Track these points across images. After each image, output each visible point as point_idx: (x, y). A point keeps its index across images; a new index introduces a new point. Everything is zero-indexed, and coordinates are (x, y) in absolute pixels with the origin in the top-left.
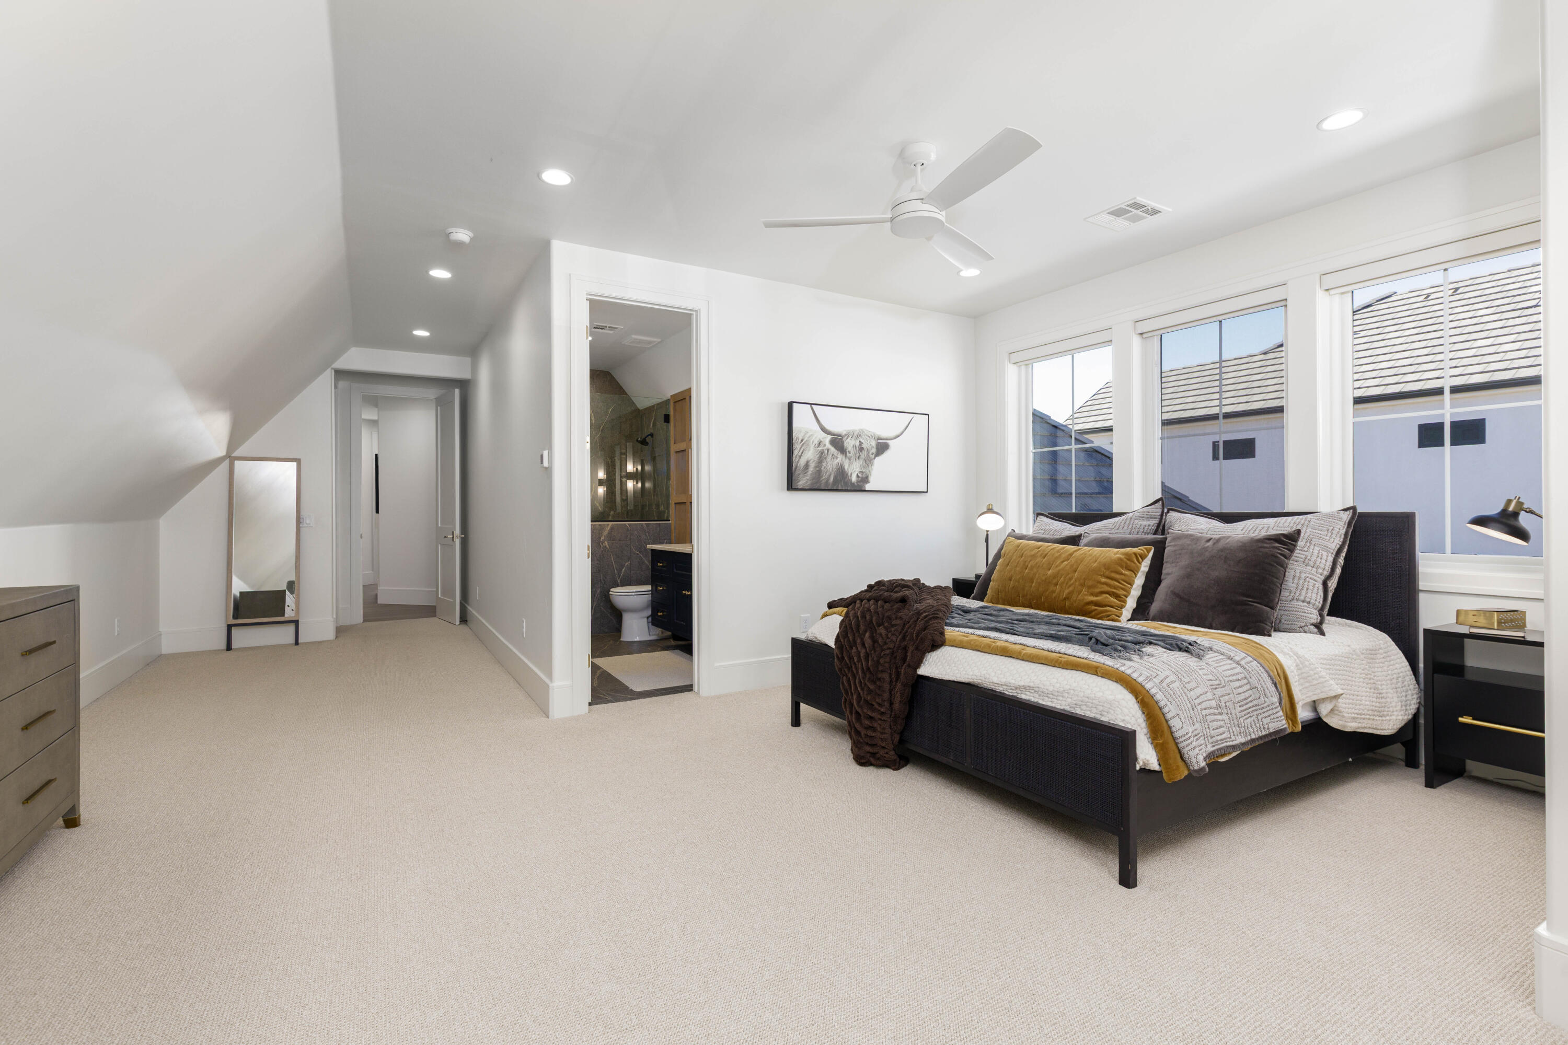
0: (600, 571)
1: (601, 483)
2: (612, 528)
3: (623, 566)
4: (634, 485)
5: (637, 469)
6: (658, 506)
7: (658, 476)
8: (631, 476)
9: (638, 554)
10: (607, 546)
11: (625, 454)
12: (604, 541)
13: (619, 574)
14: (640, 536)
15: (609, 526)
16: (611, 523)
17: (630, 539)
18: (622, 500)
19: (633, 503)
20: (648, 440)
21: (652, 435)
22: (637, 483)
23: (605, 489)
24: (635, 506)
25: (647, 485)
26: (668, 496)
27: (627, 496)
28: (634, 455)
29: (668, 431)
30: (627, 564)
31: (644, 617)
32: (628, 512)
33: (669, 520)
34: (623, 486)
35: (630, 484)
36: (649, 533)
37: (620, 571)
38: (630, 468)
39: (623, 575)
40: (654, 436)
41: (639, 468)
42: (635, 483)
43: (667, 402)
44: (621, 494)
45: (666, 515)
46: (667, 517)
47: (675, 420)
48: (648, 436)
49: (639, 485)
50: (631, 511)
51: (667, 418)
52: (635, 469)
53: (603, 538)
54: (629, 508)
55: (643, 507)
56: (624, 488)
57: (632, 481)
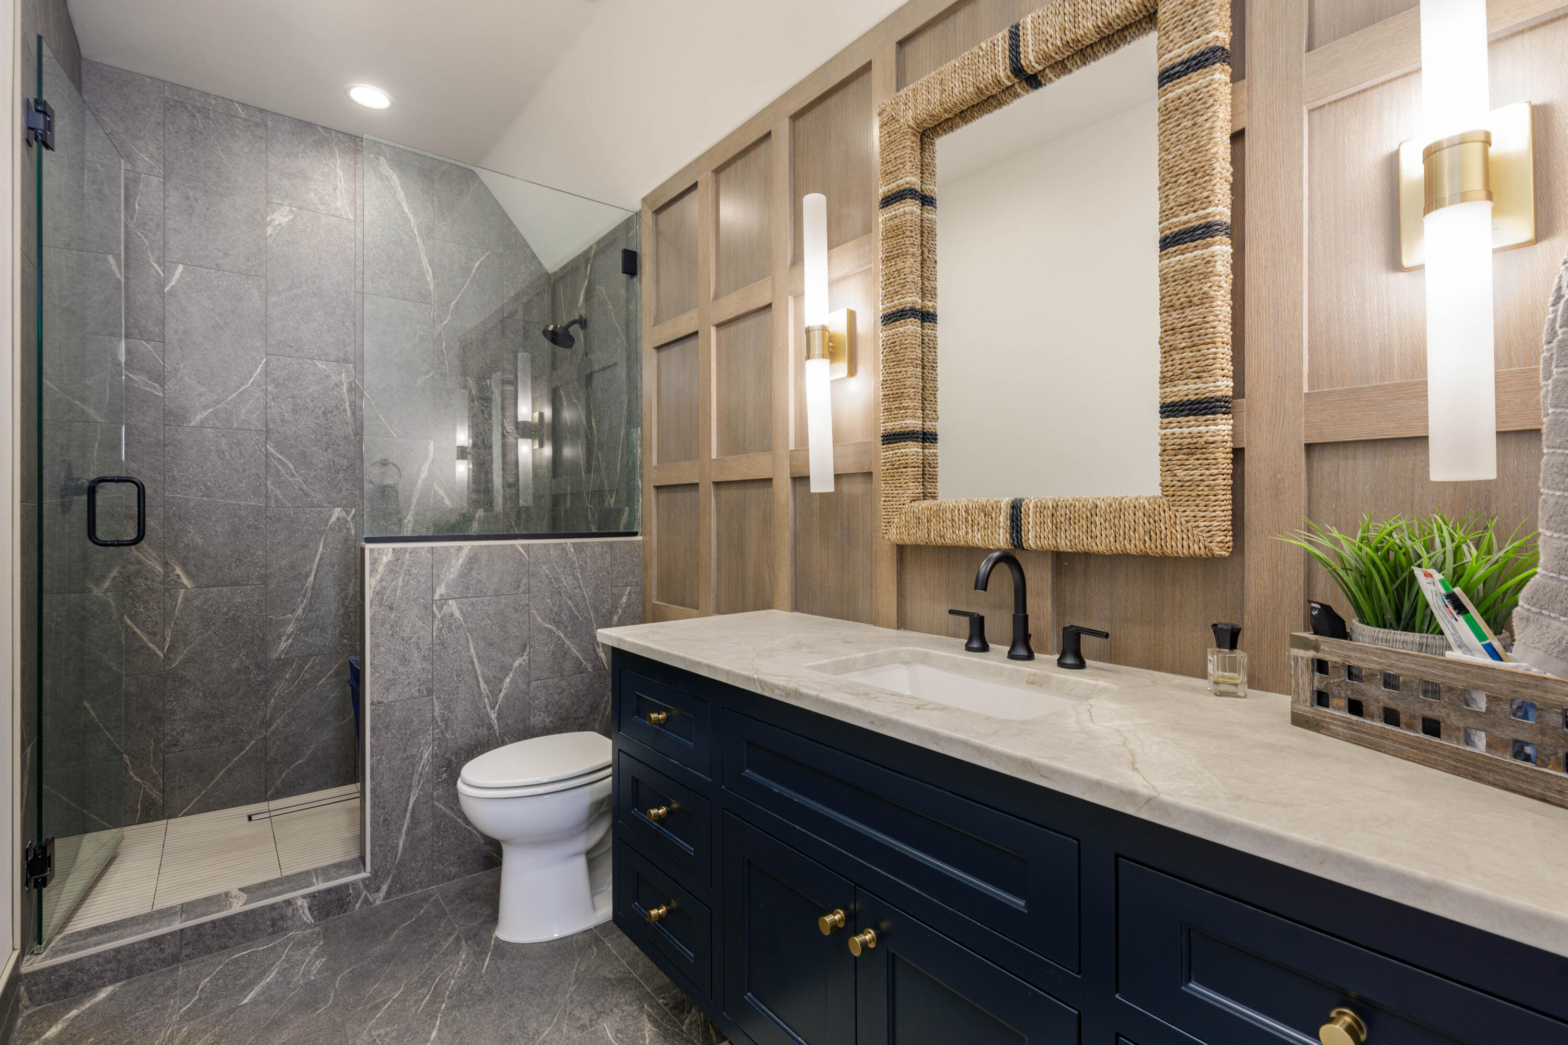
0: (430, 692)
1: (462, 453)
2: (473, 560)
3: (505, 669)
4: (533, 450)
5: (541, 415)
6: (599, 494)
7: (598, 422)
8: (527, 431)
9: (550, 631)
10: (457, 614)
11: (514, 383)
12: (445, 599)
13: (495, 693)
14: (558, 580)
15: (464, 554)
16: (467, 545)
17: (528, 591)
18: (507, 485)
19: (531, 490)
20: (575, 330)
21: (583, 323)
22: (541, 445)
23: (471, 466)
24: (537, 497)
25: (568, 452)
26: (631, 470)
27: (517, 475)
28: (534, 379)
29: (632, 297)
30: (516, 664)
31: (576, 855)
32: (519, 512)
33: (635, 534)
34: (509, 451)
35: (525, 449)
36: (583, 571)
37: (495, 683)
38: (525, 411)
39: (506, 697)
40: (590, 324)
41: (548, 413)
42: (537, 446)
43: (629, 224)
44: (504, 469)
45: (624, 518)
46: (630, 523)
47: (657, 263)
48: (574, 322)
49: (547, 451)
50: (528, 508)
51: (631, 263)
52: (536, 415)
53: (441, 590)
54: (522, 502)
55: (556, 500)
56: (510, 458)
57: (530, 441)
